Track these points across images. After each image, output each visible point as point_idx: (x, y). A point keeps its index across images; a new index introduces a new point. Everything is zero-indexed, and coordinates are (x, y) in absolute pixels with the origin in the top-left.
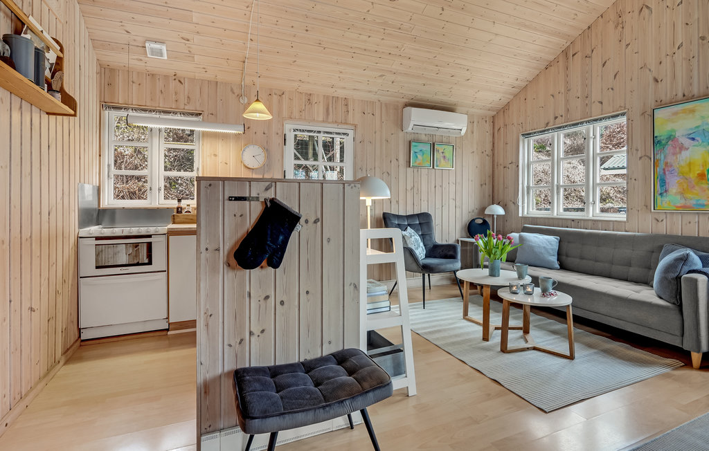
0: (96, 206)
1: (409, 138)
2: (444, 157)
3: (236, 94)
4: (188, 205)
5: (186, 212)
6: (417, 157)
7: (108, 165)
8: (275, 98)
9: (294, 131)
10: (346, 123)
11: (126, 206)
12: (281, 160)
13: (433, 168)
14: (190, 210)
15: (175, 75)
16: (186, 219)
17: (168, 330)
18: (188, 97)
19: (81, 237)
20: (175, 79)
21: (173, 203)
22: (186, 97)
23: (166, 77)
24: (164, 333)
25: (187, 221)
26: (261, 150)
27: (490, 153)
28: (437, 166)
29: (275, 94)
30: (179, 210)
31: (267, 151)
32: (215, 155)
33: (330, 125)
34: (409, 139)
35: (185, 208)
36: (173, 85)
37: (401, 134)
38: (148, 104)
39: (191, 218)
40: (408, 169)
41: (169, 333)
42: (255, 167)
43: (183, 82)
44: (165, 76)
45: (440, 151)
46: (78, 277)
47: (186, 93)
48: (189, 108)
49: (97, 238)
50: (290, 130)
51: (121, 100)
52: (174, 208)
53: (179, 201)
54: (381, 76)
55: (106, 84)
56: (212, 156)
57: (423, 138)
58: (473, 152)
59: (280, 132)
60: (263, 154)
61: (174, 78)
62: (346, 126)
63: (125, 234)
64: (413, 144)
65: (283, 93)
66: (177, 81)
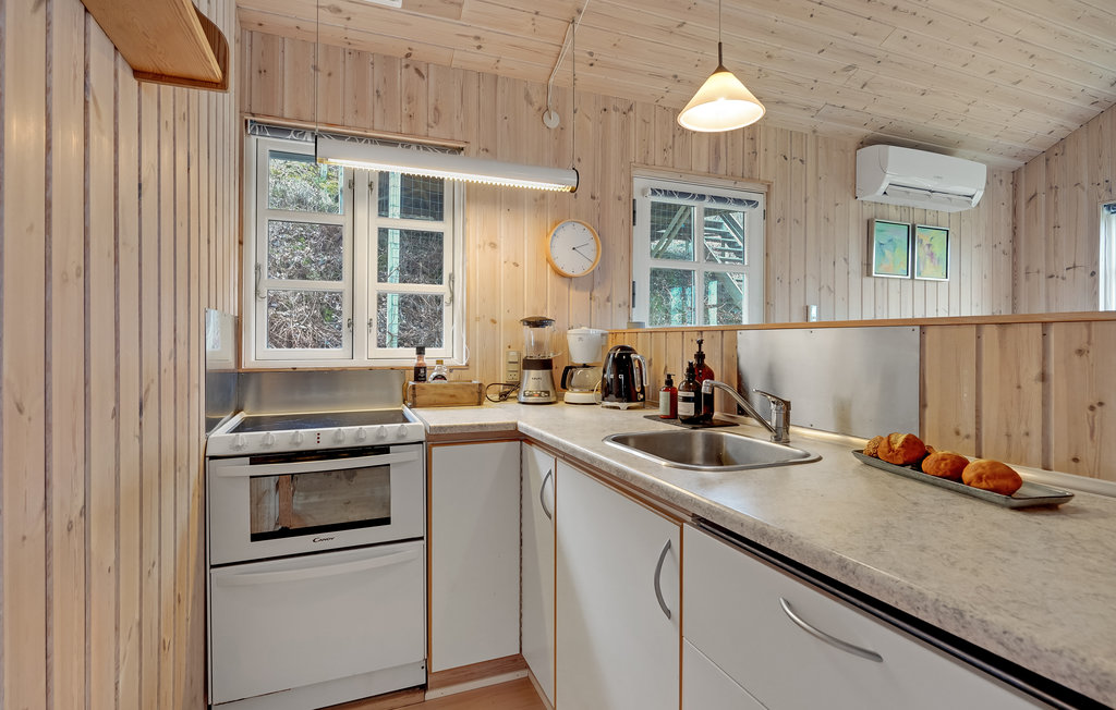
0: (231, 365)
1: (868, 213)
2: (932, 255)
3: (536, 106)
4: (440, 362)
5: (436, 378)
6: (884, 254)
7: (258, 268)
8: (614, 117)
9: (654, 192)
10: (751, 179)
11: (301, 365)
12: (626, 260)
13: (913, 278)
14: (444, 374)
15: (408, 56)
16: (442, 395)
17: (423, 688)
18: (436, 109)
19: (212, 458)
20: (407, 66)
21: (407, 357)
22: (431, 108)
23: (388, 60)
24: (418, 697)
25: (442, 399)
26: (588, 235)
27: (1009, 249)
28: (919, 274)
29: (616, 109)
30: (419, 373)
31: (600, 235)
32: (493, 245)
33: (719, 182)
34: (867, 216)
35: (432, 369)
36: (403, 77)
37: (853, 204)
38: (349, 122)
39: (451, 392)
40: (866, 280)
41: (430, 695)
42: (575, 274)
43: (424, 72)
44: (385, 57)
45: (925, 243)
46: (207, 565)
47: (432, 101)
48: (438, 136)
49: (256, 459)
50: (643, 192)
51: (287, 113)
52: (408, 369)
53: (421, 351)
54: (848, 69)
55: (255, 70)
56: (488, 248)
57: (894, 214)
58: (979, 246)
59: (624, 194)
60: (592, 244)
61: (404, 62)
62: (749, 186)
63: (325, 444)
64: (877, 226)
65: (631, 109)
66: (412, 69)
